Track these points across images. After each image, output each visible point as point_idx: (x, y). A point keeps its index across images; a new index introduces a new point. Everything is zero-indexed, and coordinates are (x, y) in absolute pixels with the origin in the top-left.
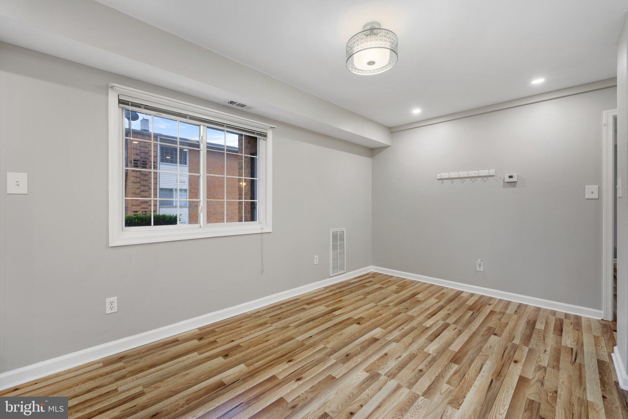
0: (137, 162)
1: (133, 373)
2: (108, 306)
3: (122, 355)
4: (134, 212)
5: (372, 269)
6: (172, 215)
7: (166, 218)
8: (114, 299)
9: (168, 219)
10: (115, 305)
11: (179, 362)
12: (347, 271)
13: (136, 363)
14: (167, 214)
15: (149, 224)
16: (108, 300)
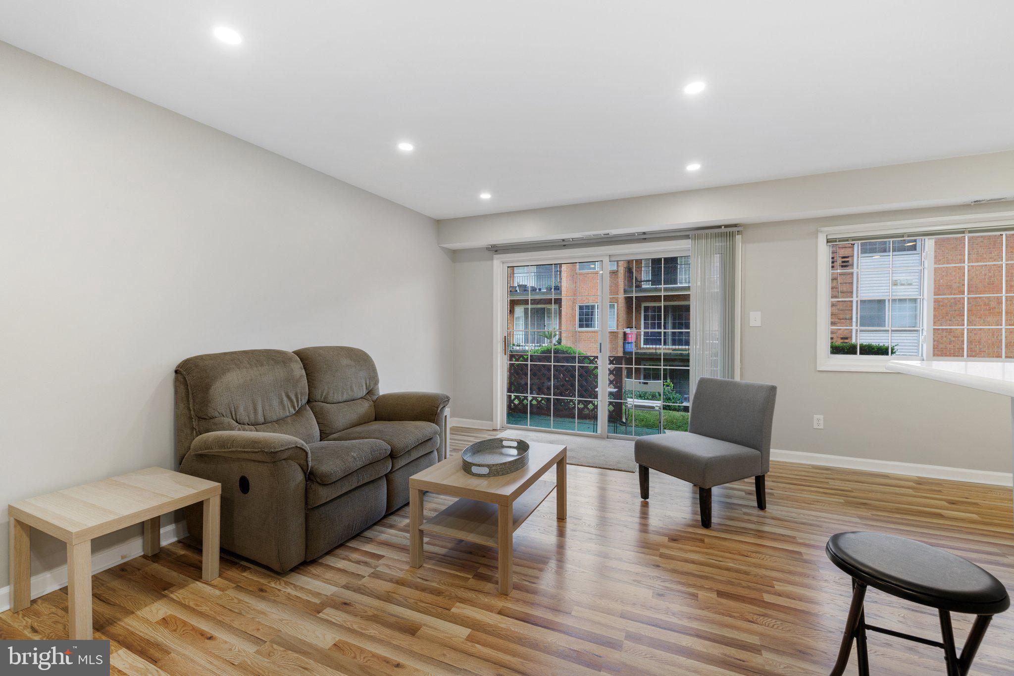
1: (841, 480)
2: (815, 422)
3: (829, 468)
4: (842, 338)
6: (881, 344)
7: (873, 349)
8: (821, 417)
9: (876, 349)
10: (822, 422)
11: (890, 489)
13: (842, 476)
14: (874, 344)
15: (855, 353)
16: (816, 417)
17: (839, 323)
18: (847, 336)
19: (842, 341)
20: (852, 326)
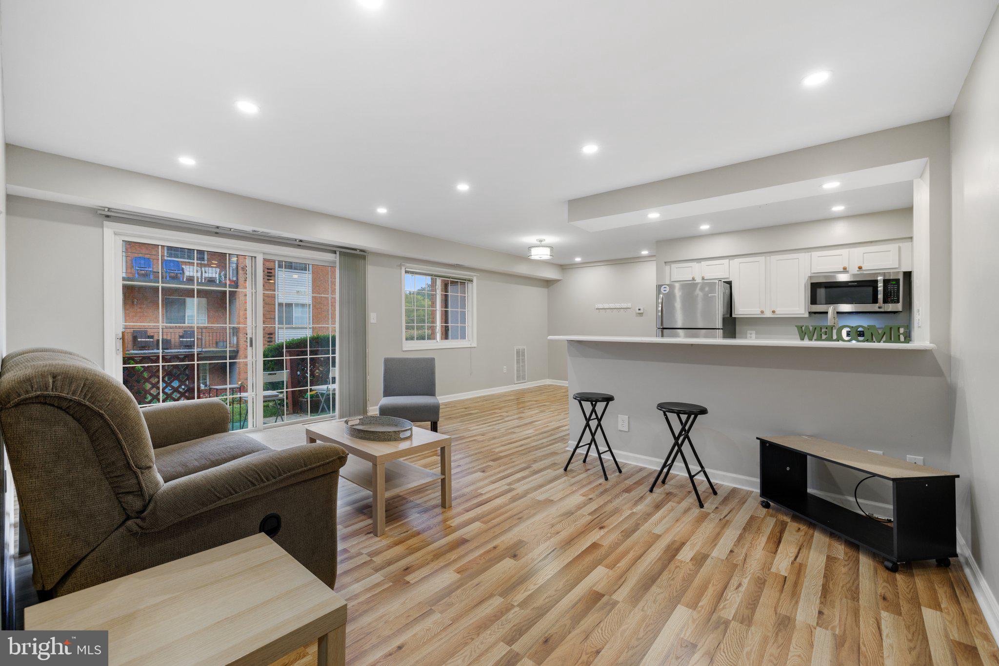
0: (270, 271)
5: (548, 382)
12: (528, 381)
17: (267, 321)
18: (272, 332)
19: (268, 336)
20: (275, 324)
